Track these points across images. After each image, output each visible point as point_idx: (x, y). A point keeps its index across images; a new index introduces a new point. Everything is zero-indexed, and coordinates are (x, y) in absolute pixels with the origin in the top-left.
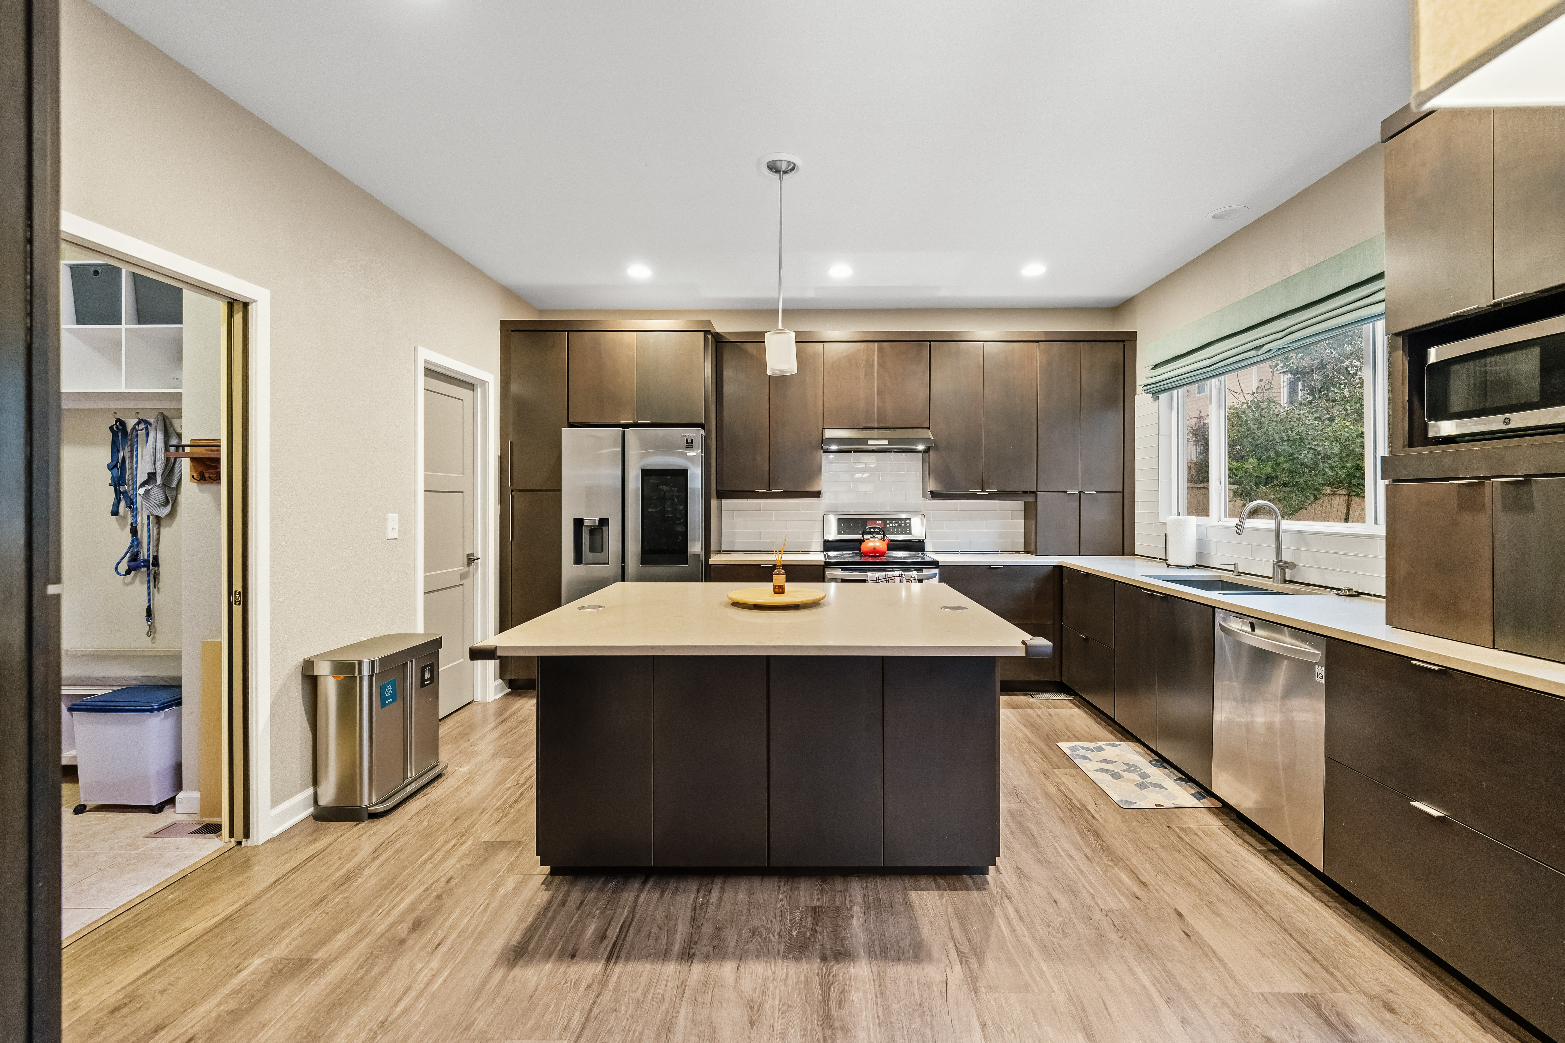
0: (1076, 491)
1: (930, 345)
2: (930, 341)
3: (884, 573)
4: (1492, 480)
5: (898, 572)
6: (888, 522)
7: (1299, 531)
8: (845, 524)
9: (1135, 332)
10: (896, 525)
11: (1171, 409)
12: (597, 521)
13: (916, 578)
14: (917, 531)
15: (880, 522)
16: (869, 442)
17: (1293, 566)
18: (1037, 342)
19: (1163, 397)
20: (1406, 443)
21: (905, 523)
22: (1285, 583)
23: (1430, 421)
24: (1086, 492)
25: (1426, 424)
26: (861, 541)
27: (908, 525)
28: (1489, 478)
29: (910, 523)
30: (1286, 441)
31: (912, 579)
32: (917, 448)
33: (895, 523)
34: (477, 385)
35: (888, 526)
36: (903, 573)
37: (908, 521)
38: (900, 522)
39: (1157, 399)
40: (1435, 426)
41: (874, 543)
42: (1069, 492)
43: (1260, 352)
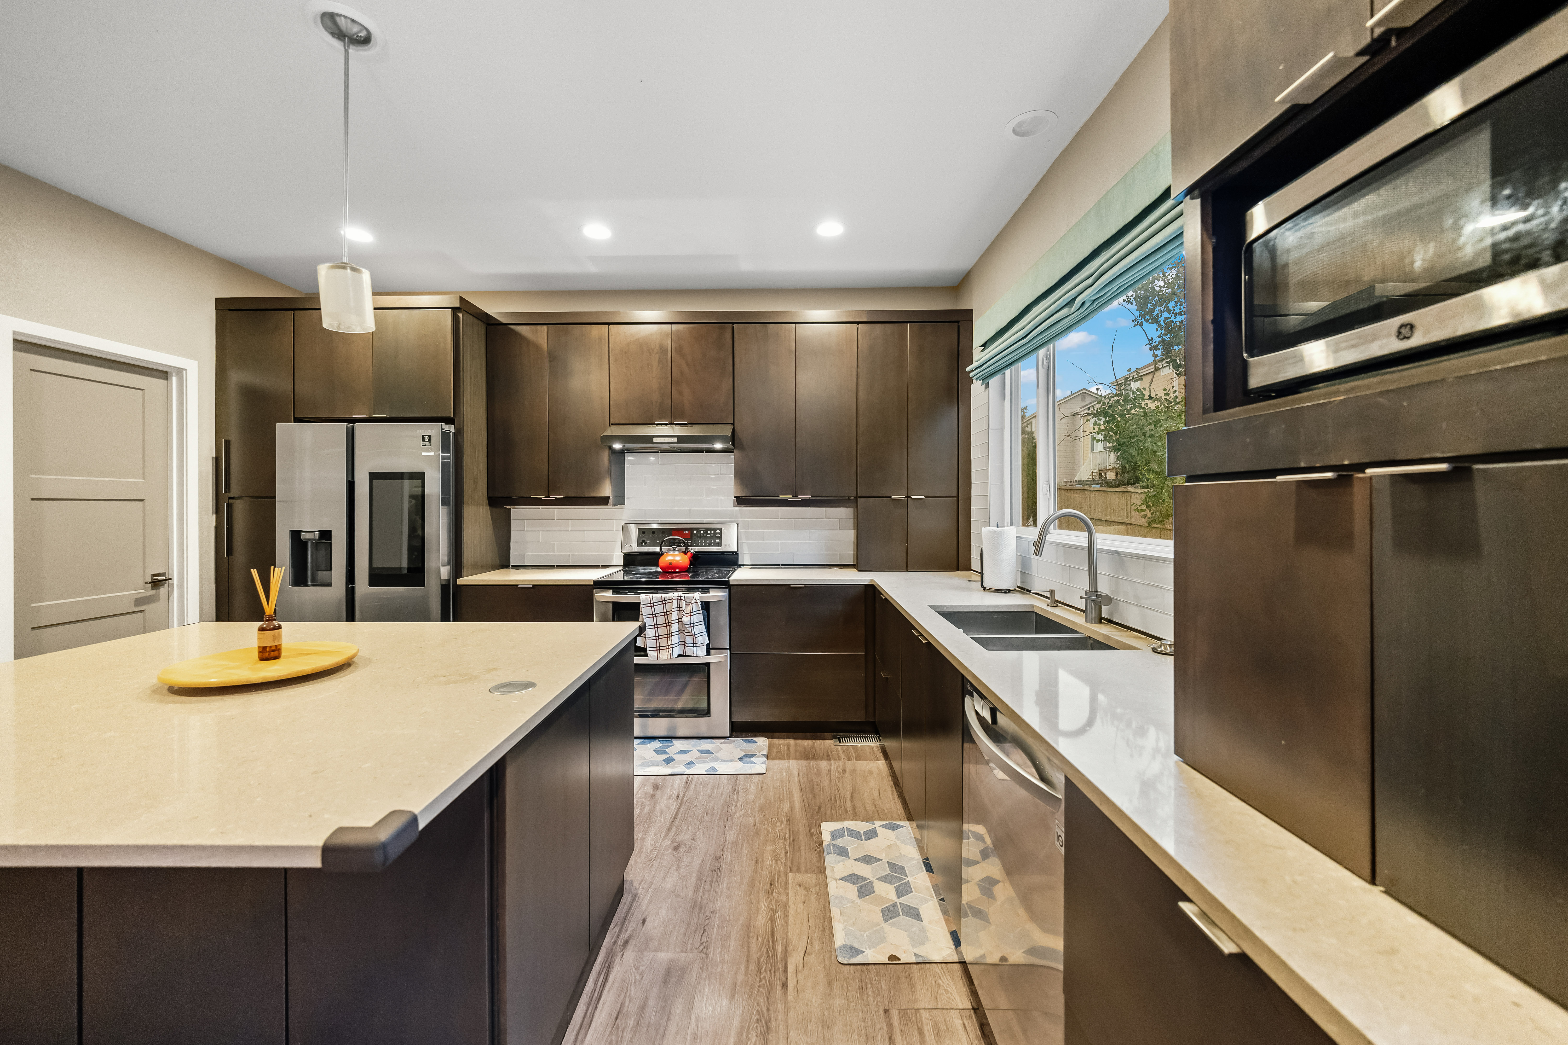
0: (902, 497)
1: (733, 327)
2: (734, 323)
3: (659, 595)
4: (1370, 471)
5: (676, 594)
6: (695, 532)
7: (1117, 552)
8: (645, 534)
9: (973, 310)
10: (705, 535)
11: (1004, 398)
12: (317, 533)
13: (698, 601)
14: (729, 543)
15: (687, 532)
16: (655, 440)
17: (1109, 600)
18: (858, 323)
19: (994, 381)
20: (1210, 404)
21: (715, 534)
22: (1101, 622)
23: (1252, 356)
24: (914, 497)
25: (1245, 365)
26: (659, 555)
27: (718, 535)
28: (1361, 467)
29: (721, 533)
30: (1149, 437)
31: (693, 602)
32: (715, 446)
33: (703, 534)
34: (171, 373)
35: (695, 537)
36: (683, 595)
37: (718, 531)
38: (709, 532)
39: (987, 386)
40: (1259, 364)
41: (675, 557)
42: (894, 497)
43: (1073, 309)
